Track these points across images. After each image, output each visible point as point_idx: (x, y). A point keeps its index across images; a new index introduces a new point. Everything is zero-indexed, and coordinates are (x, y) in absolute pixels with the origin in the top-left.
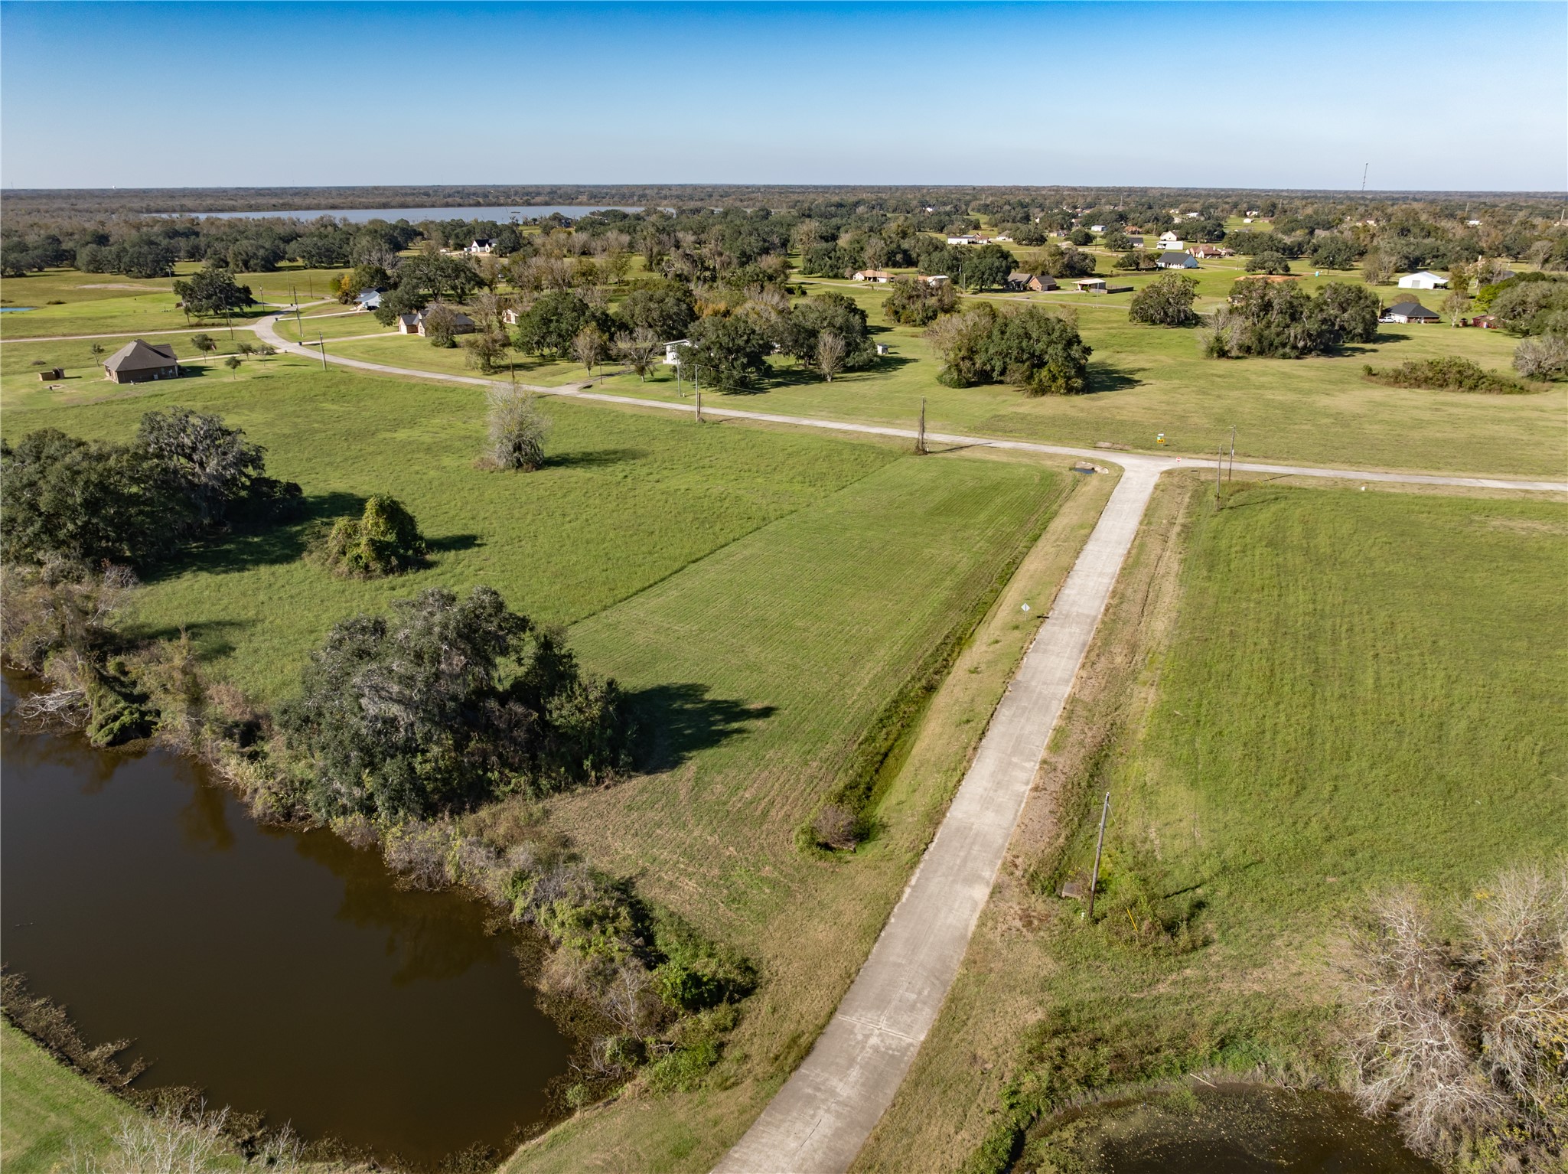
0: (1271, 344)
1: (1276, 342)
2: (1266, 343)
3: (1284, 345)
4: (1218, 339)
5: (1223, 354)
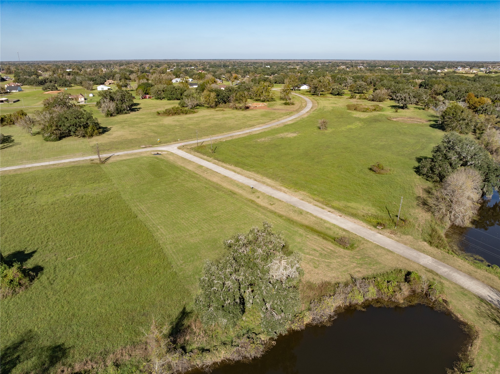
0: (121, 110)
1: (122, 109)
2: (119, 110)
3: (124, 110)
4: (108, 111)
5: (111, 115)
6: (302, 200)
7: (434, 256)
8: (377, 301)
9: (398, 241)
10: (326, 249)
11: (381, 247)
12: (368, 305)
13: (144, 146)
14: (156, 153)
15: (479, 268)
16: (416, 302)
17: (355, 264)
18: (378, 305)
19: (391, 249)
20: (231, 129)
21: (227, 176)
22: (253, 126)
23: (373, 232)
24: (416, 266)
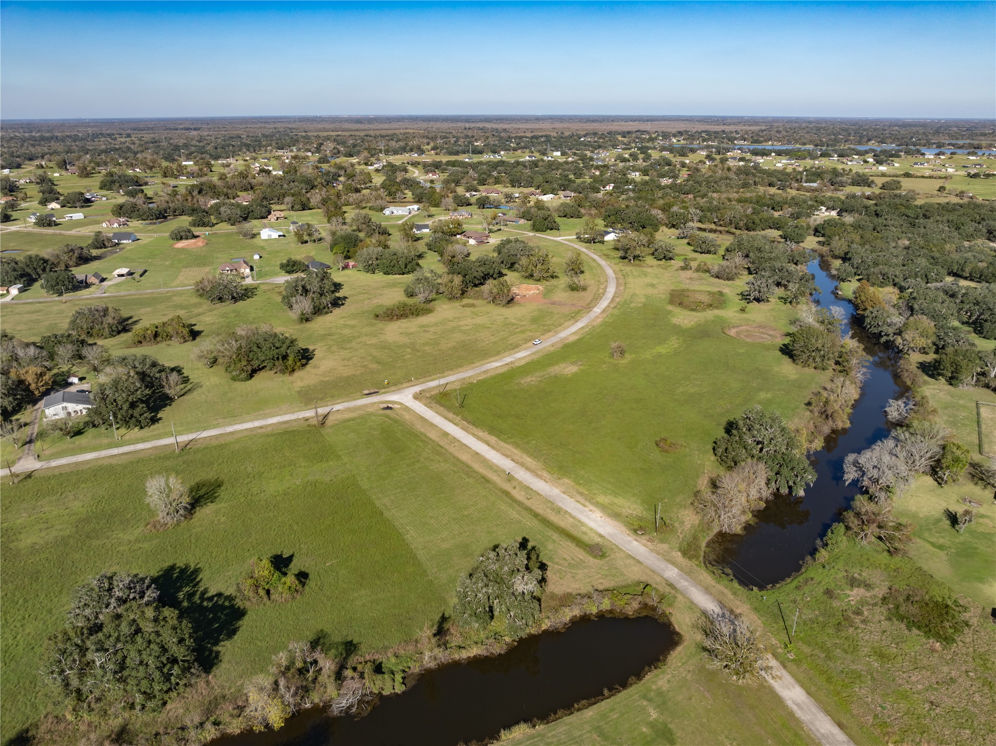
0: (320, 310)
2: (317, 310)
3: (324, 308)
6: (564, 493)
7: (681, 568)
8: (611, 611)
9: (652, 550)
10: (575, 559)
11: (632, 557)
12: (601, 616)
13: (367, 392)
14: (385, 406)
15: (719, 583)
16: (645, 614)
17: (600, 576)
18: (611, 615)
19: (641, 559)
20: (486, 354)
21: (479, 452)
22: (515, 347)
23: (629, 538)
24: (658, 579)
